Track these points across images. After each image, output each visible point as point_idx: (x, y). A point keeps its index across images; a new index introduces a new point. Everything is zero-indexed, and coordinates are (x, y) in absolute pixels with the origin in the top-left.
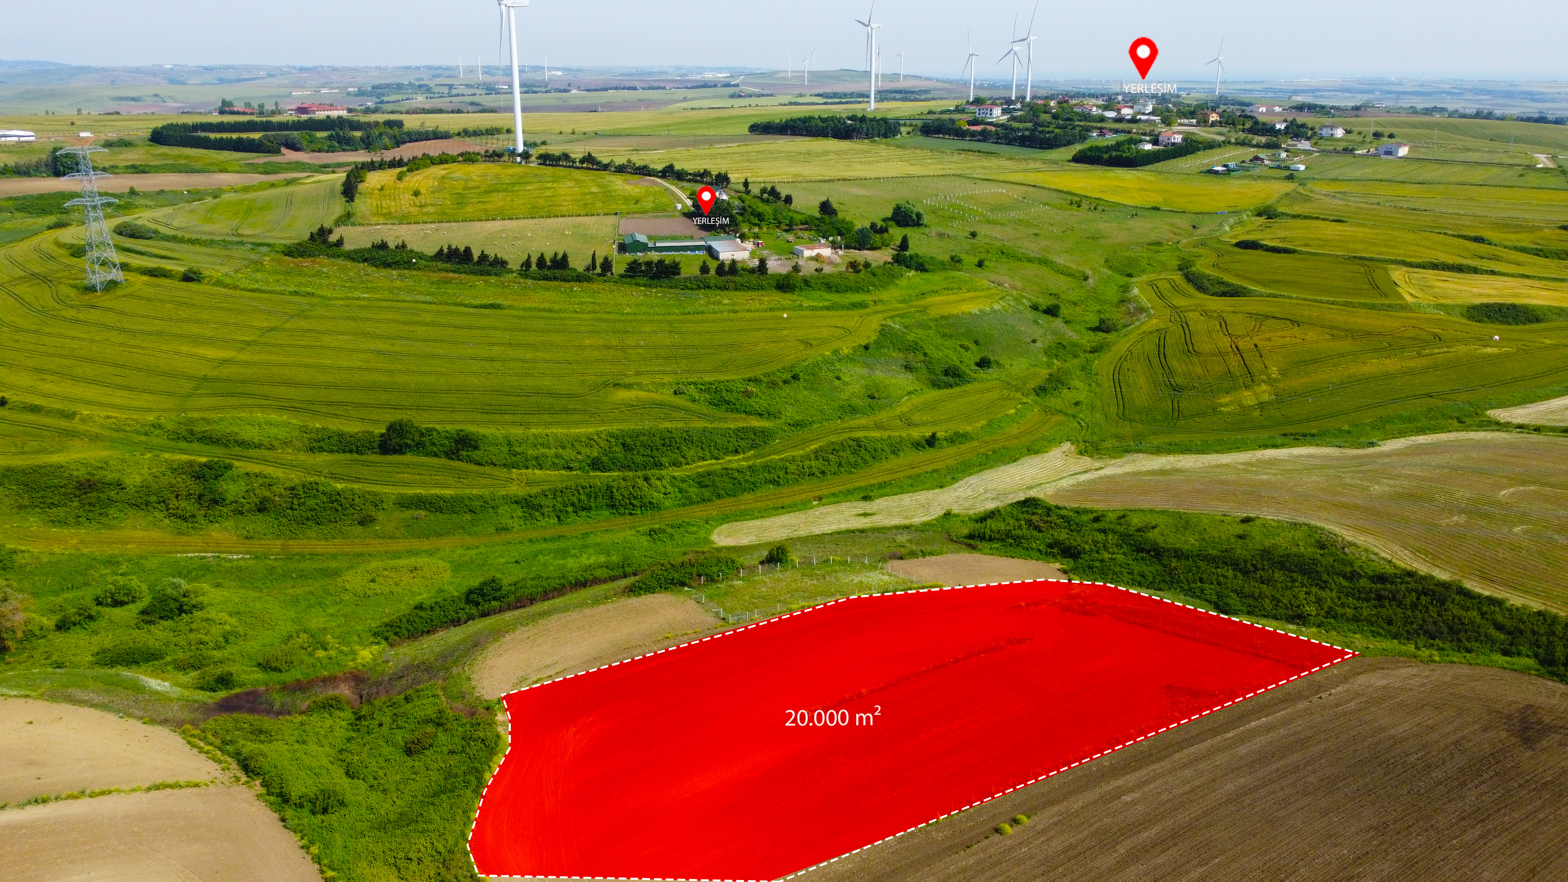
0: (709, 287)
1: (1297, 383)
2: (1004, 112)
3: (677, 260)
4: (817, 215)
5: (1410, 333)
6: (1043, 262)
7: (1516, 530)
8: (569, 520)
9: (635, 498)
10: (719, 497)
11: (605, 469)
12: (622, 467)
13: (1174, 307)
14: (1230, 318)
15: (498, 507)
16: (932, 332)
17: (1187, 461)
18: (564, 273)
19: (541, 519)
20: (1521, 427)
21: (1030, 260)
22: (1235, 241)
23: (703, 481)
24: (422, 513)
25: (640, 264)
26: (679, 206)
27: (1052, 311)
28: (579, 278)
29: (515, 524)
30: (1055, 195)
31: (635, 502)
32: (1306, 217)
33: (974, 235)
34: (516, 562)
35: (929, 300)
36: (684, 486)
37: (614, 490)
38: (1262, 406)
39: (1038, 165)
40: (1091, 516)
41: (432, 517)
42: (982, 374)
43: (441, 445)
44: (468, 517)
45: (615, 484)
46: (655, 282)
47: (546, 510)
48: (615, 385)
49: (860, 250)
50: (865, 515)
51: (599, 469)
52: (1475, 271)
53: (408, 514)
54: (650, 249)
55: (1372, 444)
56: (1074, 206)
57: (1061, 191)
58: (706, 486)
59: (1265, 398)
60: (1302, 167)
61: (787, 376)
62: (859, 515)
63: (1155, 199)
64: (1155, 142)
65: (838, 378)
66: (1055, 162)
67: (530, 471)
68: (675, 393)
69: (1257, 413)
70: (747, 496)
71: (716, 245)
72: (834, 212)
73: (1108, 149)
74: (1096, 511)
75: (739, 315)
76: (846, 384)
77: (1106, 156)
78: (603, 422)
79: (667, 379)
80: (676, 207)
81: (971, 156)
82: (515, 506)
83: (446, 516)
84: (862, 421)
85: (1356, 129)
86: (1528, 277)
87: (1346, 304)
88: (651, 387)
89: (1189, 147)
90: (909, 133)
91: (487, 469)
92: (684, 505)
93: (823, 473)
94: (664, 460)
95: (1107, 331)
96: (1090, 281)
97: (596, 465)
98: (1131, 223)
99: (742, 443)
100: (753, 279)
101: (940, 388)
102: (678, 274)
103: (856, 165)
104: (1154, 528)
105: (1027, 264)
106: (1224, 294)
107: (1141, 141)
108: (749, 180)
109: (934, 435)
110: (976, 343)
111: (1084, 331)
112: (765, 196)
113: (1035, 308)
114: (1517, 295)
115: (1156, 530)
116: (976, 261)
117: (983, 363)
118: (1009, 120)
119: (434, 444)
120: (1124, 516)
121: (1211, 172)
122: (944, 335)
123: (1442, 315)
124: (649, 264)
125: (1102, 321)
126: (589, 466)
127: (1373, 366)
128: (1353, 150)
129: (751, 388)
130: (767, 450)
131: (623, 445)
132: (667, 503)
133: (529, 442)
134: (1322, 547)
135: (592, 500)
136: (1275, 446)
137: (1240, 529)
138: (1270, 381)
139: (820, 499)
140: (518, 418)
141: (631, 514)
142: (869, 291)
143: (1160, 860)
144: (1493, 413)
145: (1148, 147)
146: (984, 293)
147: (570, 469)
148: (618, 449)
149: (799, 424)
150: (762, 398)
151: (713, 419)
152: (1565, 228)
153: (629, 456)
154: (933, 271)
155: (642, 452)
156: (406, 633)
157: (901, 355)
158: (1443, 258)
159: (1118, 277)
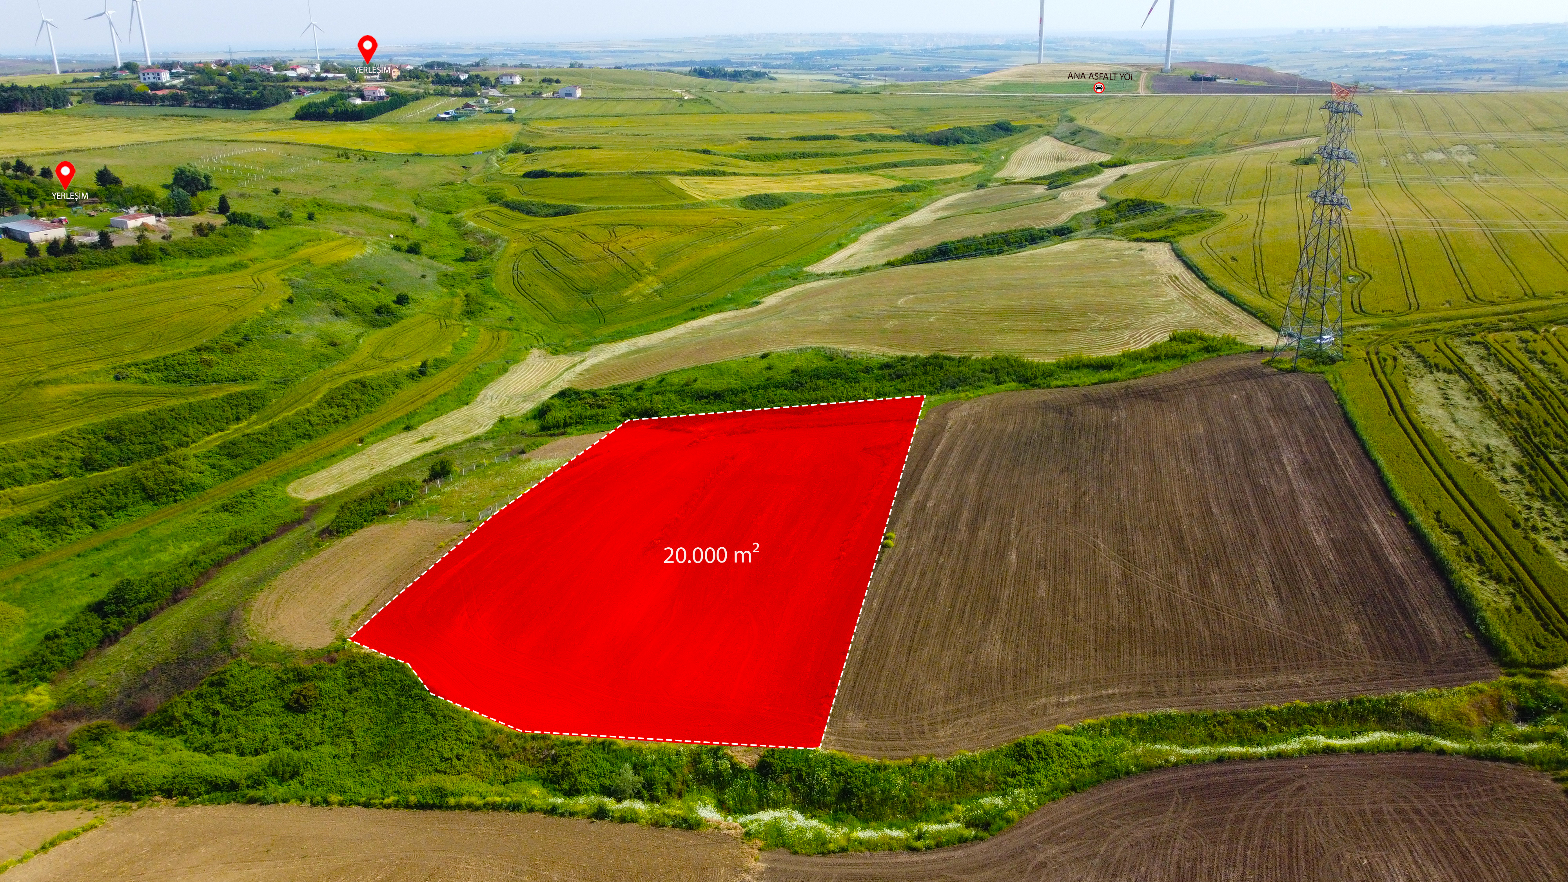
0: (49, 270)
1: (670, 271)
2: (173, 75)
4: (94, 186)
5: (720, 223)
6: (364, 209)
7: (932, 319)
8: (107, 524)
9: (174, 482)
10: (259, 462)
11: (102, 468)
12: (121, 462)
13: (524, 231)
14: (587, 231)
15: (5, 534)
16: (333, 280)
17: (642, 341)
19: (71, 531)
20: (833, 274)
21: (351, 209)
22: (522, 173)
23: (230, 450)
27: (414, 250)
29: (40, 545)
30: (316, 150)
31: (175, 487)
32: (562, 148)
33: (276, 192)
34: (93, 575)
35: (303, 252)
36: (213, 461)
37: (144, 480)
38: (659, 292)
39: (262, 125)
40: (633, 388)
42: (403, 310)
45: (139, 476)
47: (73, 520)
48: (37, 384)
49: (178, 215)
50: (425, 440)
51: (94, 470)
52: (724, 174)
55: (758, 303)
56: (343, 159)
57: (319, 146)
58: (240, 455)
59: (656, 286)
60: (513, 111)
61: (238, 339)
62: (419, 442)
63: (408, 148)
64: (362, 97)
65: (288, 332)
66: (278, 121)
67: (8, 490)
68: (117, 378)
69: (658, 299)
70: (286, 455)
71: (15, 225)
72: (117, 181)
73: (325, 105)
74: (633, 384)
75: (117, 292)
76: (299, 337)
77: (331, 111)
78: (57, 423)
79: (96, 366)
81: (184, 122)
82: (27, 528)
84: (342, 367)
85: (527, 78)
86: (757, 175)
87: (663, 207)
88: (82, 378)
89: (396, 101)
90: (79, 102)
92: (227, 479)
93: (346, 417)
94: (168, 443)
95: (476, 259)
96: (421, 221)
97: (88, 465)
98: (409, 168)
99: (241, 410)
100: (100, 253)
101: (380, 326)
103: (62, 136)
104: (695, 381)
105: (350, 213)
106: (557, 214)
107: (349, 97)
109: (424, 364)
110: (380, 283)
111: (454, 263)
112: (10, 172)
113: (397, 249)
114: (761, 188)
115: (699, 382)
116: (306, 215)
117: (402, 300)
118: (184, 83)
120: (663, 380)
121: (438, 119)
122: (347, 282)
123: (728, 208)
125: (467, 251)
126: (81, 468)
127: (715, 249)
128: (540, 94)
129: (205, 356)
130: (269, 411)
131: (108, 439)
132: (208, 481)
135: (122, 497)
136: (693, 319)
137: (764, 363)
138: (650, 273)
139: (361, 441)
141: (175, 501)
142: (233, 252)
143: (988, 524)
144: (807, 269)
145: (358, 101)
146: (341, 242)
147: (59, 476)
148: (104, 443)
149: (285, 382)
150: (224, 366)
151: (183, 395)
152: (751, 139)
153: (124, 448)
154: (274, 228)
155: (137, 441)
156: (60, 665)
157: (324, 304)
158: (697, 167)
159: (442, 216)
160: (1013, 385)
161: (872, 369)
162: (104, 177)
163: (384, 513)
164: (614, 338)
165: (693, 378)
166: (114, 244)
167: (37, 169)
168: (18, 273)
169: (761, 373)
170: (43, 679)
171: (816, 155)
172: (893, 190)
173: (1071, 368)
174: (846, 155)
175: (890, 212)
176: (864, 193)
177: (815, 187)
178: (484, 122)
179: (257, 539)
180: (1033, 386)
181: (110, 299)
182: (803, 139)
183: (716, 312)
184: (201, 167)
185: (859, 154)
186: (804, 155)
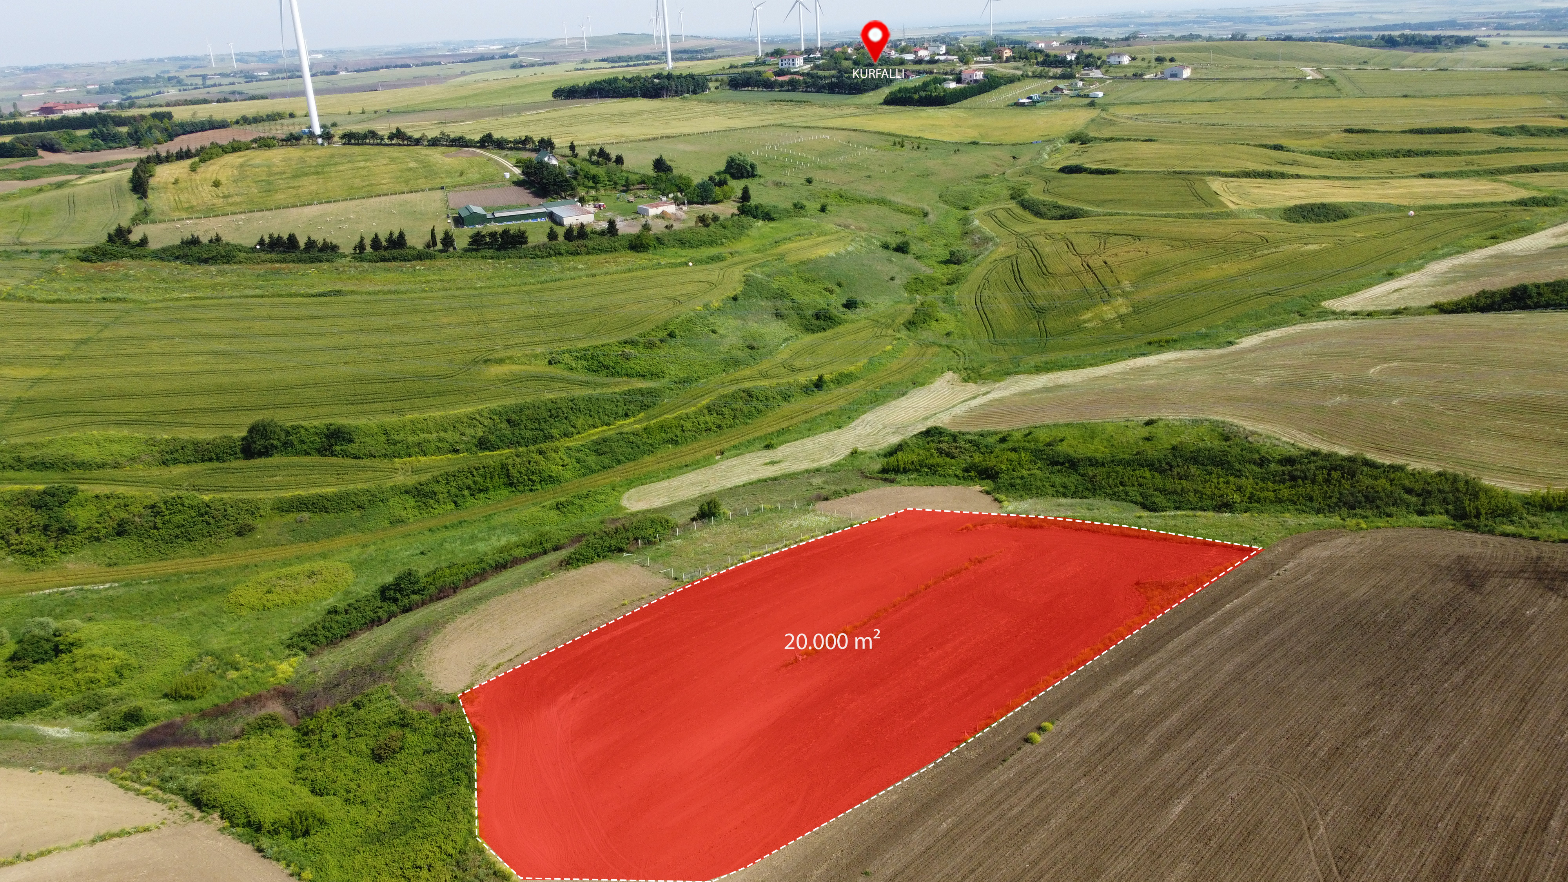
0: (560, 254)
1: (1150, 293)
2: (806, 61)
3: (523, 228)
4: (651, 172)
5: (1239, 238)
6: (882, 202)
7: (1395, 402)
8: (467, 504)
9: (533, 473)
10: (619, 462)
11: (493, 448)
12: (511, 444)
13: (1017, 234)
14: (1076, 240)
15: (387, 500)
16: (794, 278)
17: (1068, 377)
18: (403, 252)
19: (436, 506)
21: (869, 202)
22: (1058, 167)
23: (600, 448)
24: (306, 515)
25: (484, 236)
26: (508, 175)
27: (902, 249)
28: (420, 257)
29: (410, 514)
30: (877, 137)
31: (533, 478)
32: (1118, 140)
33: (809, 181)
34: (422, 553)
35: (784, 247)
36: (581, 455)
37: (510, 467)
38: (1121, 318)
39: (851, 110)
40: (997, 438)
41: (317, 518)
42: (850, 315)
43: (312, 442)
44: (357, 513)
45: (510, 461)
46: (503, 252)
47: (441, 496)
48: (485, 361)
49: (702, 204)
50: (773, 463)
51: (487, 449)
52: (1283, 176)
53: (290, 517)
54: (489, 221)
55: (1231, 343)
56: (898, 147)
57: (882, 133)
58: (604, 453)
59: (1123, 310)
60: (1100, 94)
61: (663, 334)
62: (766, 464)
63: (971, 134)
64: (959, 80)
65: (714, 332)
66: (868, 106)
67: (413, 458)
68: (550, 363)
69: (1119, 326)
70: (647, 458)
71: (557, 210)
72: (669, 169)
73: (916, 90)
74: (1000, 432)
75: (598, 278)
76: (722, 337)
77: (916, 97)
78: (482, 400)
79: (539, 350)
80: (504, 176)
81: (785, 107)
82: (406, 496)
83: (332, 515)
84: (747, 372)
85: (1139, 56)
86: (1328, 178)
87: (1178, 216)
88: (524, 360)
89: (990, 84)
90: (717, 88)
91: (367, 462)
92: (584, 475)
93: (719, 427)
94: (554, 432)
95: (958, 263)
96: (931, 216)
97: (483, 444)
98: (955, 159)
99: (632, 407)
100: (605, 241)
101: (813, 332)
102: (526, 242)
104: (1062, 440)
105: (866, 206)
106: (1062, 217)
107: (945, 80)
108: (575, 143)
109: (820, 378)
110: (839, 285)
111: (936, 265)
112: (594, 158)
113: (886, 246)
114: (1323, 195)
115: (1064, 443)
116: (819, 206)
117: (850, 305)
118: (812, 69)
119: (303, 442)
120: (1030, 433)
121: (1018, 104)
122: (806, 280)
123: (1264, 219)
124: (493, 235)
125: (952, 254)
126: (477, 446)
127: (1214, 271)
128: (1141, 75)
129: (628, 349)
130: (658, 410)
131: (508, 421)
132: (567, 475)
133: (407, 428)
134: (1227, 439)
135: (488, 480)
136: (1143, 355)
137: (1145, 432)
138: (1125, 294)
139: (722, 453)
140: (389, 406)
141: (531, 490)
142: (722, 244)
143: (1190, 744)
144: (1328, 304)
145: (953, 85)
146: (834, 237)
147: (456, 451)
148: (504, 425)
149: (685, 381)
150: (641, 359)
151: (595, 386)
152: (1349, 131)
153: (517, 431)
154: (780, 219)
155: (529, 426)
156: (324, 640)
157: (769, 303)
158: (1252, 166)
159: (956, 211)
160: (1445, 518)
161: (1269, 461)
162: (660, 165)
163: (621, 550)
164: (1039, 370)
165: (1061, 436)
166: (620, 232)
167: (614, 157)
168: (536, 255)
169: (1135, 443)
170: (304, 649)
171: (1427, 153)
172: (1512, 203)
173: (1549, 508)
174: (1469, 153)
175: (1490, 233)
176: (1468, 206)
177: (1401, 196)
178: (1070, 107)
180: (1468, 526)
181: (593, 284)
182: (1420, 132)
183: (1175, 349)
184: (751, 157)
185: (1489, 152)
186: (1409, 154)
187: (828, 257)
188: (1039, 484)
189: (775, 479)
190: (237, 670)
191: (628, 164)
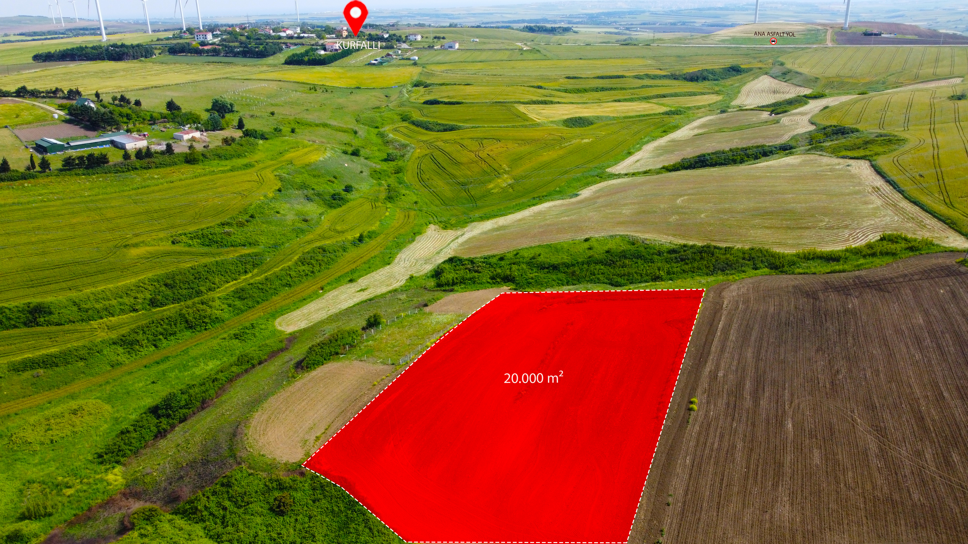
0: (136, 169)
1: (519, 171)
2: (215, 36)
4: (165, 111)
5: (551, 137)
6: (325, 125)
7: (702, 216)
8: (164, 345)
9: (205, 317)
10: (258, 303)
11: (162, 305)
12: (174, 301)
13: (424, 142)
14: (465, 142)
15: (102, 351)
16: (306, 175)
17: (501, 221)
18: (8, 174)
19: (142, 350)
20: (626, 175)
21: (317, 125)
22: (423, 101)
23: (240, 294)
24: (41, 371)
25: (74, 159)
26: (56, 116)
27: (355, 153)
28: (23, 177)
29: (123, 358)
30: (296, 85)
31: (206, 320)
32: (448, 84)
33: (273, 114)
34: (153, 382)
35: (289, 156)
36: (230, 302)
37: (187, 316)
38: (511, 186)
39: (265, 68)
40: (497, 258)
41: (50, 372)
42: (349, 196)
43: (18, 318)
44: (81, 364)
45: (184, 311)
46: (90, 171)
47: (143, 342)
48: (125, 246)
49: (214, 131)
50: (362, 290)
51: (157, 306)
52: (552, 103)
53: (27, 375)
54: (67, 148)
55: (577, 195)
56: (313, 91)
57: (298, 83)
58: (246, 298)
59: (510, 181)
60: (417, 58)
61: (246, 217)
62: (358, 291)
63: (353, 83)
64: (325, 49)
65: (278, 212)
66: (275, 66)
67: (105, 319)
68: (173, 243)
69: (511, 190)
70: (275, 298)
71: (118, 138)
72: (178, 108)
73: (302, 55)
74: (497, 255)
75: (175, 184)
76: (284, 215)
77: (306, 59)
78: (136, 274)
79: (162, 235)
80: (53, 117)
81: (220, 66)
82: (115, 346)
83: (62, 368)
84: (310, 237)
85: (425, 36)
86: (573, 103)
87: (513, 127)
88: (152, 242)
89: (345, 53)
90: (160, 54)
91: (67, 327)
92: (238, 314)
93: (313, 272)
94: (203, 289)
95: (392, 160)
96: (360, 133)
97: (153, 303)
98: (353, 97)
99: (248, 266)
100: (166, 157)
101: (334, 208)
102: (107, 162)
103: (149, 77)
104: (539, 255)
105: (317, 128)
106: (445, 130)
107: (317, 49)
108: (99, 91)
109: (359, 236)
110: (335, 177)
111: (380, 162)
112: (117, 102)
113: (345, 153)
114: (576, 113)
115: (541, 256)
116: (290, 130)
117: (348, 189)
118: (220, 41)
119: (10, 319)
120: (517, 254)
121: (371, 64)
122: (314, 176)
123: (555, 127)
124: (81, 158)
125: (387, 155)
126: (149, 305)
127: (547, 156)
128: (433, 46)
129: (227, 229)
130: (265, 267)
131: (166, 285)
132: (226, 316)
133: (91, 299)
134: (633, 244)
135: (173, 326)
136: (534, 205)
137: (586, 245)
138: (506, 172)
139: (322, 289)
140: (64, 285)
141: (206, 329)
142: (245, 156)
143: (767, 394)
144: (609, 170)
145: (322, 52)
146: (311, 148)
147: (135, 310)
148: (163, 288)
149: (275, 246)
150: (238, 235)
151: (213, 255)
152: (568, 78)
153: (176, 292)
154: (271, 138)
155: (183, 287)
156: (129, 452)
157: (300, 192)
158: (535, 98)
159: (373, 129)
160: (766, 270)
161: (663, 253)
162: (171, 106)
163: (337, 354)
164: (482, 219)
165: (538, 253)
166: (175, 152)
167: (133, 101)
168: (118, 170)
169: (584, 252)
170: (118, 462)
171: (611, 89)
172: (663, 114)
173: (808, 259)
174: (630, 89)
175: (663, 129)
176: (644, 116)
177: (612, 112)
178: (399, 66)
179: (255, 362)
180: (782, 272)
181: (171, 189)
182: (602, 78)
183: (549, 201)
184: (227, 98)
185: (639, 88)
186: (603, 89)
187: (320, 161)
188: (546, 280)
189: (370, 300)
190: (70, 487)
191: (145, 105)
